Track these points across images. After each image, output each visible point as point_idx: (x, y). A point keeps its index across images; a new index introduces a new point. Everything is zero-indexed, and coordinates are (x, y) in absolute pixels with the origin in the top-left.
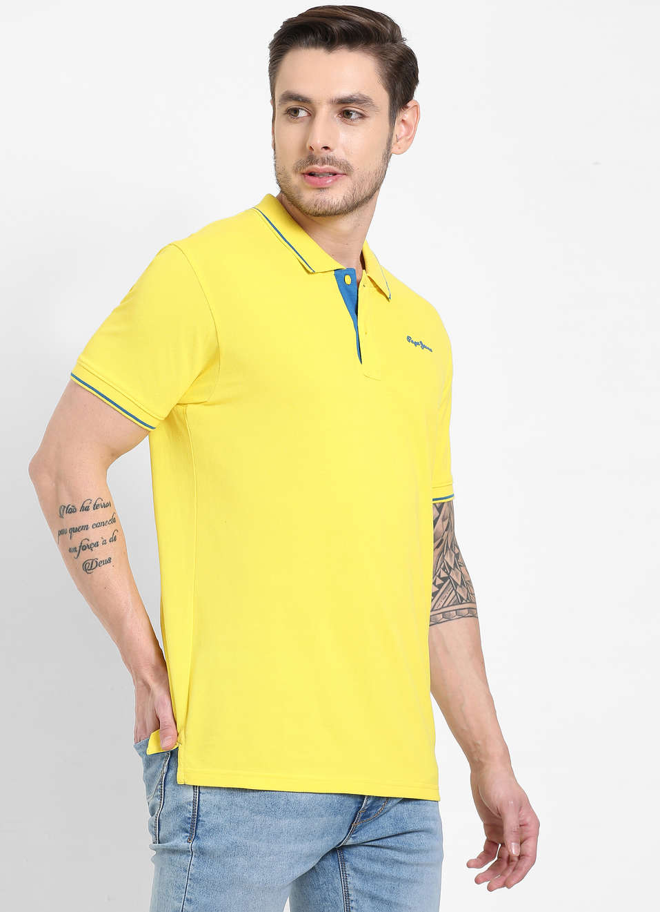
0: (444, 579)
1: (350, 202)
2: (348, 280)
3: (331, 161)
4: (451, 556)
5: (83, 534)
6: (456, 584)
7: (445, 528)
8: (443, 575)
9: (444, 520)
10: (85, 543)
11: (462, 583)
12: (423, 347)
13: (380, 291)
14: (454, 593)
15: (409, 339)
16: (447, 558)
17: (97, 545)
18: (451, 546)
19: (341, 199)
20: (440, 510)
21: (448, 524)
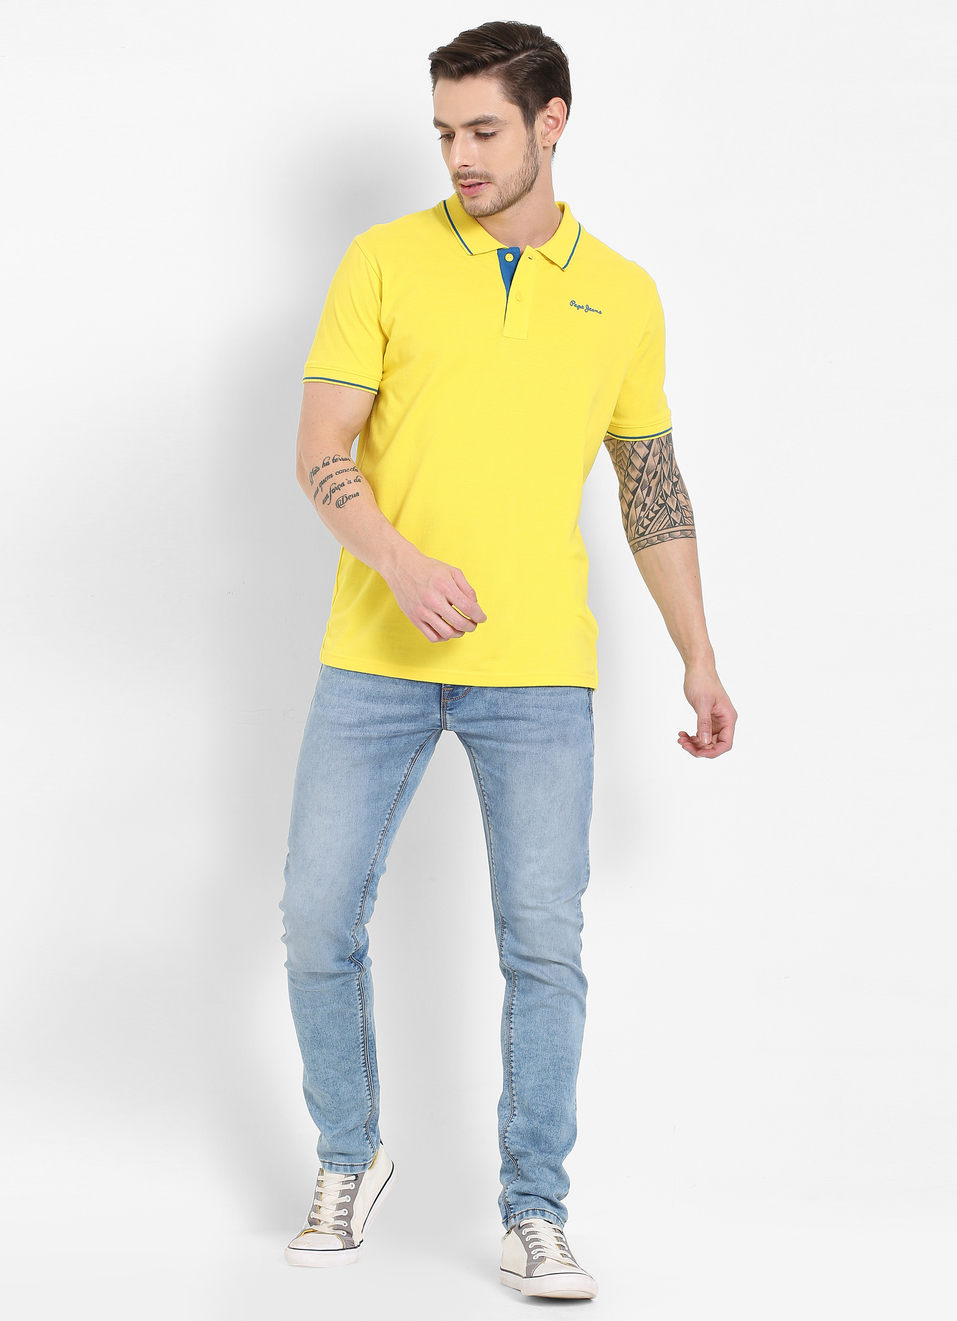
0: (661, 506)
1: (499, 204)
2: (509, 258)
3: (474, 175)
4: (669, 484)
5: (330, 481)
6: (671, 510)
7: (657, 461)
8: (661, 502)
9: (654, 456)
10: (333, 487)
11: (677, 508)
12: (588, 309)
13: (553, 263)
14: (668, 517)
15: (573, 303)
16: (665, 487)
17: (343, 485)
18: (669, 476)
19: (489, 203)
20: (649, 447)
21: (660, 458)
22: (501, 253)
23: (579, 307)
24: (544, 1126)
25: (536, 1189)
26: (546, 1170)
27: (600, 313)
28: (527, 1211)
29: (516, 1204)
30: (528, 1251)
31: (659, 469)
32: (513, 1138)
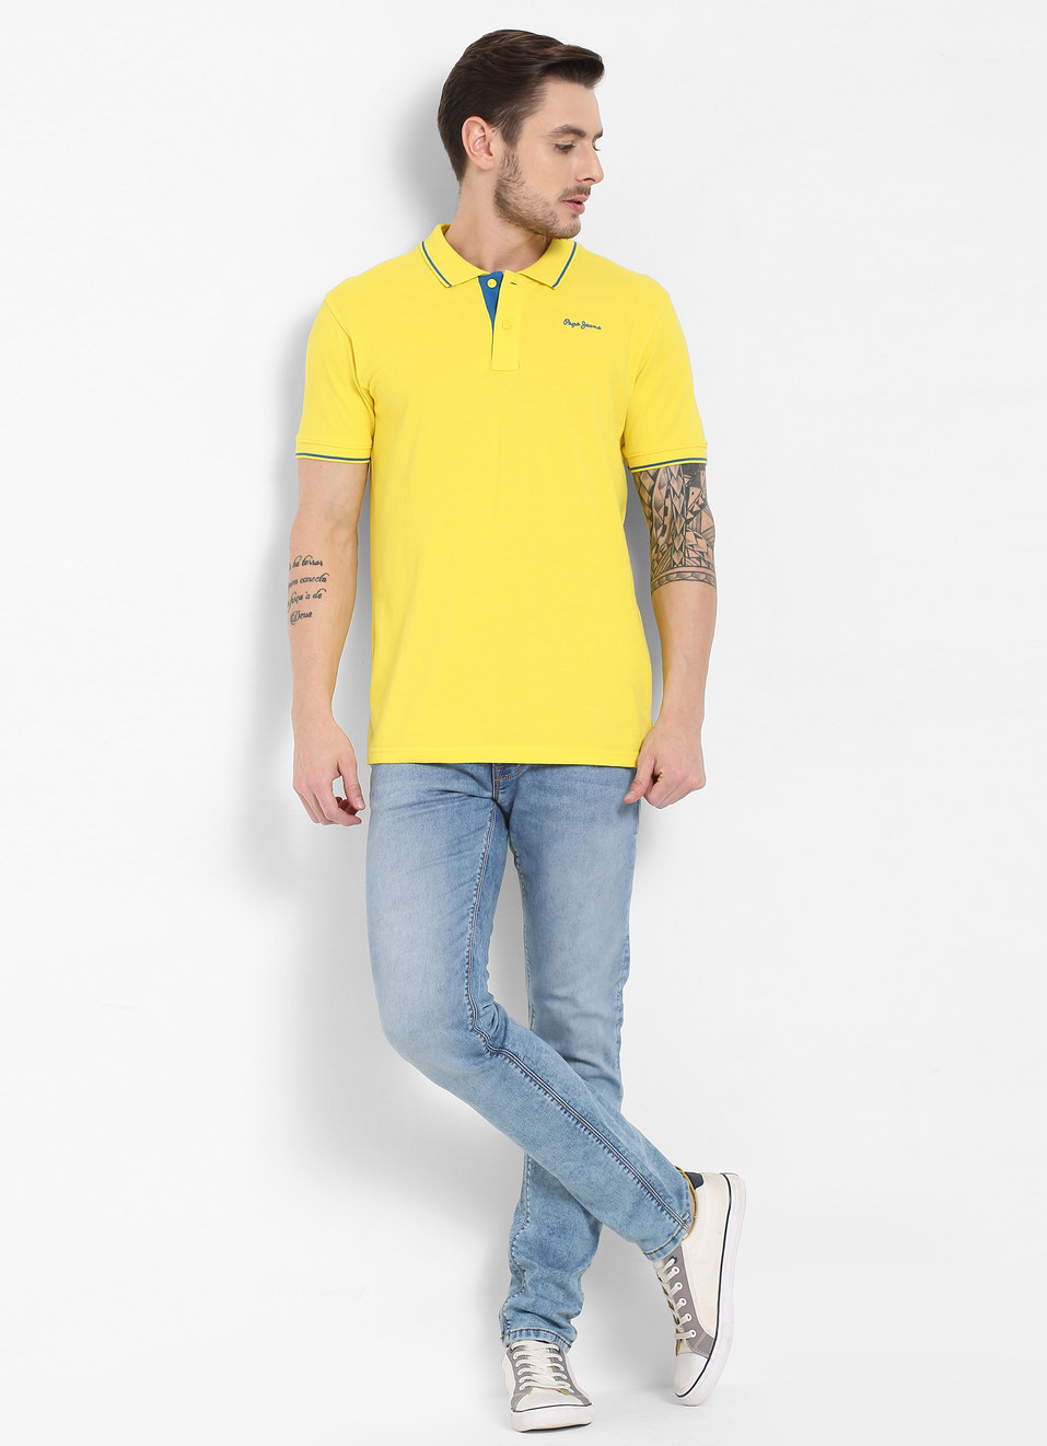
2: (491, 284)
6: (675, 550)
9: (660, 488)
10: (293, 597)
12: (585, 325)
13: (540, 283)
14: (670, 558)
15: (567, 322)
17: (301, 598)
20: (654, 478)
21: (668, 491)
22: (483, 280)
23: (574, 325)
24: (554, 1238)
25: (533, 1306)
26: (552, 1287)
27: (599, 328)
28: (521, 1330)
29: (512, 1320)
30: (517, 1378)
31: (668, 502)
32: (521, 1248)
